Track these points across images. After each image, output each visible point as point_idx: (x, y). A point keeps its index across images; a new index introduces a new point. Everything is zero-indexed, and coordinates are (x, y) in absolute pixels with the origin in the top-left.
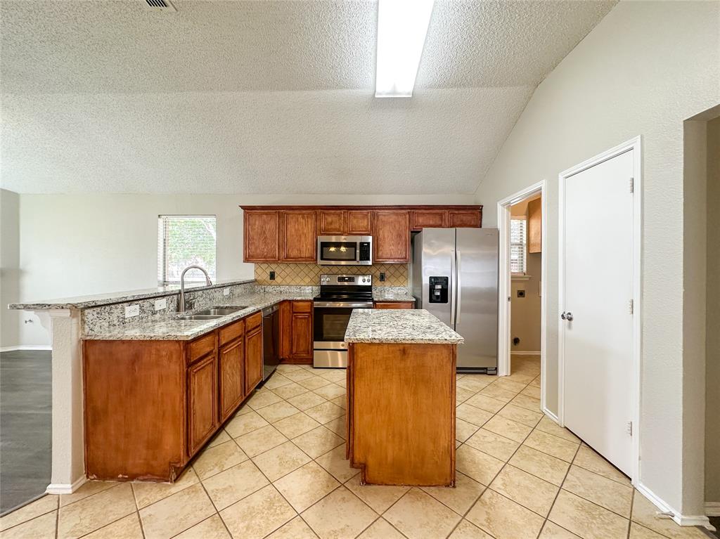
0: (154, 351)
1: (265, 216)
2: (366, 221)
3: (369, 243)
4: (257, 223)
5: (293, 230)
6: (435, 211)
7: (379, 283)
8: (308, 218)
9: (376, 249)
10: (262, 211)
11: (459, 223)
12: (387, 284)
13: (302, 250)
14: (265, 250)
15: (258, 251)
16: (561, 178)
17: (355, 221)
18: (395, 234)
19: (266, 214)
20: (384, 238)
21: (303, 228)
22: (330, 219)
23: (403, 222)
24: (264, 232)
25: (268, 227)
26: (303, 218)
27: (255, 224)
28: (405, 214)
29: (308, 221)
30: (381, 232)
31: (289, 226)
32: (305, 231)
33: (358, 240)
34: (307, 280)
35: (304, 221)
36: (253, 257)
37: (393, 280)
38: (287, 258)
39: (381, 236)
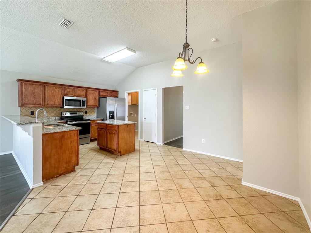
0: (69, 134)
1: (34, 86)
2: (83, 92)
3: (85, 100)
4: (29, 88)
5: (51, 93)
6: (106, 91)
7: (85, 115)
8: (58, 88)
9: (87, 103)
10: (33, 83)
11: (113, 95)
12: (88, 115)
13: (55, 101)
14: (35, 101)
15: (30, 101)
16: (143, 91)
17: (79, 92)
18: (94, 97)
19: (35, 84)
20: (90, 99)
21: (56, 92)
22: (68, 90)
23: (96, 94)
24: (34, 93)
25: (36, 90)
26: (56, 88)
27: (28, 89)
28: (97, 91)
29: (58, 90)
30: (89, 96)
31: (48, 91)
32: (57, 94)
33: (81, 99)
34: (53, 114)
35: (56, 90)
36: (27, 104)
37: (90, 113)
38: (47, 105)
39: (89, 98)
